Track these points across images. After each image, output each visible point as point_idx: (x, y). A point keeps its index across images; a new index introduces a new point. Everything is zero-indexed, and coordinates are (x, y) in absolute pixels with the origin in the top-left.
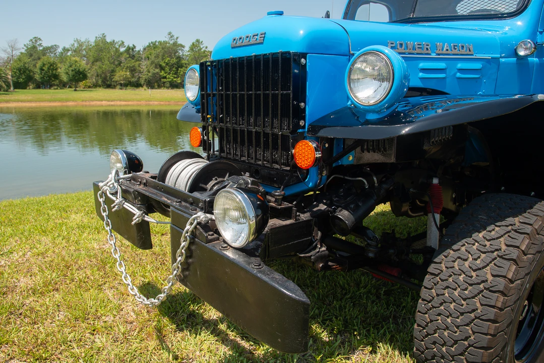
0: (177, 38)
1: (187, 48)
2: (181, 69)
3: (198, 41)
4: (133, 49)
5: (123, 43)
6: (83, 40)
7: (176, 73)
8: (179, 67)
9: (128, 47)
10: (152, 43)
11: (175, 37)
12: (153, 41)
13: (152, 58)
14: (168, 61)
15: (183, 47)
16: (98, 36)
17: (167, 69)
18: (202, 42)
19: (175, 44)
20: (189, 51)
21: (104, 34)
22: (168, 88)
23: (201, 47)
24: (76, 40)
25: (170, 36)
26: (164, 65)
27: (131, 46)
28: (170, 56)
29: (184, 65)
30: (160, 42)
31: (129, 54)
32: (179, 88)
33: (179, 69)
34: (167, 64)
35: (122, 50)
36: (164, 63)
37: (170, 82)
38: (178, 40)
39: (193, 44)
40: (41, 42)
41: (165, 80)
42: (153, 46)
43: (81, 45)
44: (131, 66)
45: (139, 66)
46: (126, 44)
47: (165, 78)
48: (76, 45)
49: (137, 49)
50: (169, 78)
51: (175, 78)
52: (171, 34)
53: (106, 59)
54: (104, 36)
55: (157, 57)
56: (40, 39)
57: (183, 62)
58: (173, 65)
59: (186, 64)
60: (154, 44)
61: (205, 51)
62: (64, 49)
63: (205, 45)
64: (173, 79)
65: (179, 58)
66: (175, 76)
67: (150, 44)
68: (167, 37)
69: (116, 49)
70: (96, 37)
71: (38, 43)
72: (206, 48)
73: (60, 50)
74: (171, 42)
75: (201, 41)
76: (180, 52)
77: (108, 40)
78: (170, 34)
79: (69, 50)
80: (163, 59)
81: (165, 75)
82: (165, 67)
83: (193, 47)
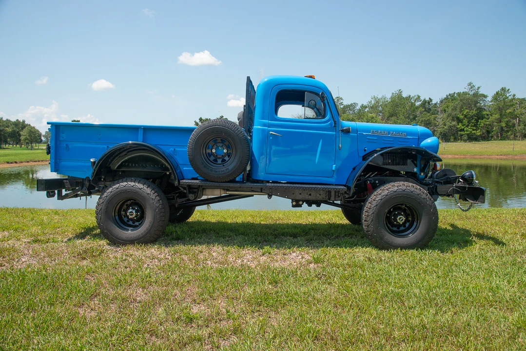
0: (479, 88)
1: (489, 99)
2: (482, 121)
3: (503, 89)
4: (429, 103)
5: (419, 97)
6: (380, 97)
7: (475, 126)
8: (479, 119)
9: (424, 101)
10: (450, 95)
11: (476, 87)
12: (451, 93)
13: (449, 110)
14: (467, 112)
15: (485, 97)
16: (395, 93)
17: (465, 121)
18: (509, 90)
19: (476, 95)
20: (491, 102)
21: (400, 90)
22: (465, 141)
23: (508, 95)
24: (373, 97)
25: (470, 87)
26: (462, 117)
27: (427, 99)
28: (470, 108)
29: (486, 116)
30: (459, 94)
31: (425, 108)
32: (479, 141)
33: (480, 121)
34: (465, 116)
35: (418, 104)
36: (463, 115)
37: (468, 135)
38: (480, 90)
39: (497, 93)
40: (342, 101)
41: (462, 133)
42: (451, 98)
43: (377, 102)
44: (426, 119)
45: (435, 119)
46: (422, 98)
47: (463, 130)
48: (373, 102)
49: (434, 102)
50: (467, 131)
51: (473, 130)
52: (472, 85)
53: (401, 114)
54: (400, 92)
55: (455, 109)
56: (341, 99)
57: (484, 113)
58: (472, 117)
59: (487, 115)
60: (452, 96)
61: (512, 100)
62: (362, 106)
63: (512, 93)
64: (471, 132)
65: (480, 109)
66: (475, 128)
67: (447, 97)
68: (467, 88)
69: (412, 103)
70: (393, 94)
71: (340, 102)
72: (514, 95)
73: (358, 107)
74: (471, 93)
75: (507, 89)
76: (481, 102)
77: (404, 95)
78: (470, 84)
79: (367, 107)
80: (461, 111)
81: (463, 127)
82: (463, 120)
83: (497, 96)
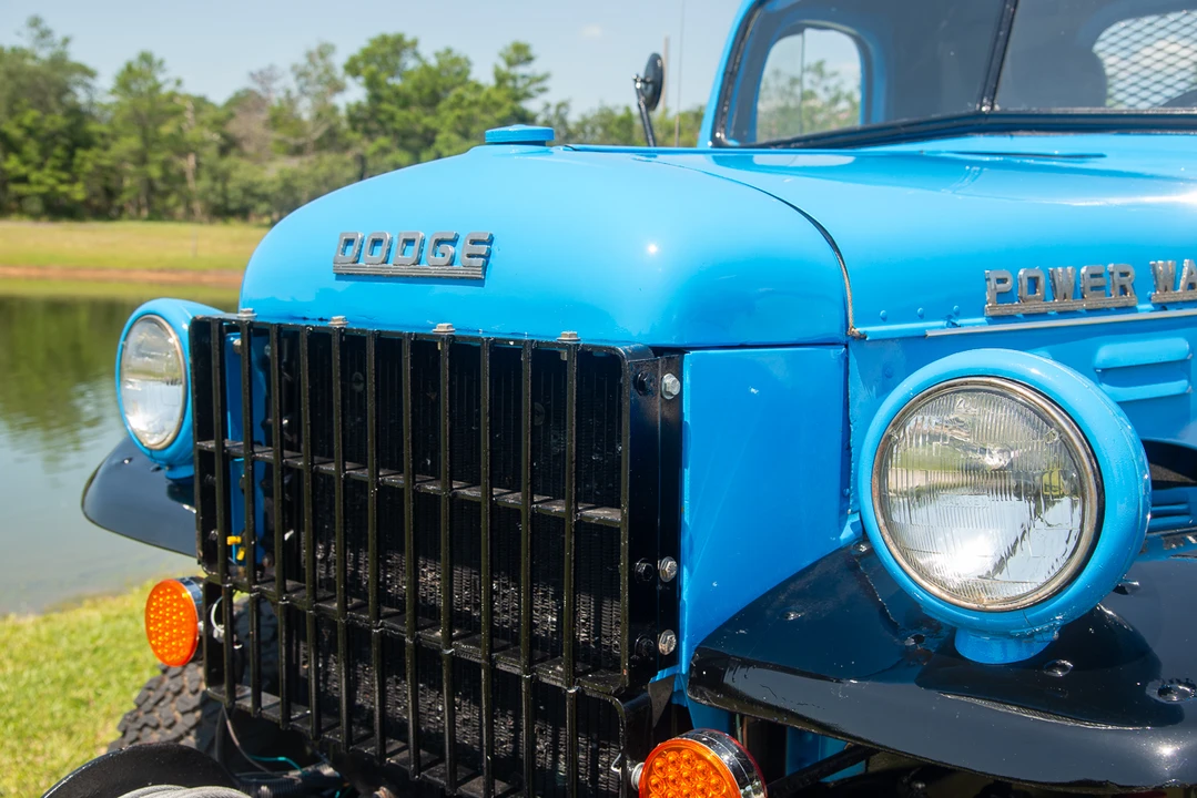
0: (66, 41)
2: (87, 154)
3: (146, 58)
7: (66, 167)
8: (76, 145)
11: (58, 37)
14: (35, 120)
15: (91, 74)
17: (31, 149)
18: (162, 62)
19: (59, 62)
20: (113, 92)
22: (36, 217)
23: (161, 78)
25: (35, 32)
26: (16, 133)
28: (42, 105)
29: (99, 140)
33: (79, 152)
34: (30, 132)
36: (19, 126)
37: (44, 197)
38: (70, 48)
39: (129, 68)
41: (22, 189)
47: (24, 180)
50: (39, 183)
51: (62, 182)
52: (41, 26)
57: (93, 127)
58: (52, 136)
59: (103, 135)
61: (173, 95)
64: (54, 188)
65: (78, 115)
66: (65, 176)
68: (25, 33)
72: (179, 83)
74: (44, 54)
75: (157, 59)
76: (79, 91)
78: (35, 22)
80: (12, 113)
81: (23, 170)
82: (21, 143)
83: (128, 79)
